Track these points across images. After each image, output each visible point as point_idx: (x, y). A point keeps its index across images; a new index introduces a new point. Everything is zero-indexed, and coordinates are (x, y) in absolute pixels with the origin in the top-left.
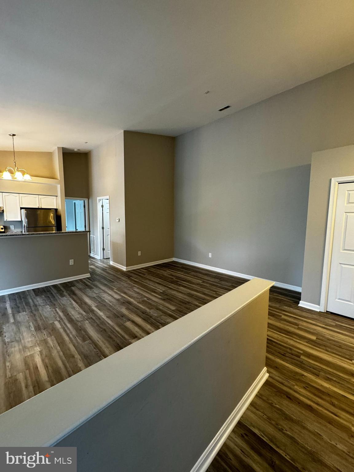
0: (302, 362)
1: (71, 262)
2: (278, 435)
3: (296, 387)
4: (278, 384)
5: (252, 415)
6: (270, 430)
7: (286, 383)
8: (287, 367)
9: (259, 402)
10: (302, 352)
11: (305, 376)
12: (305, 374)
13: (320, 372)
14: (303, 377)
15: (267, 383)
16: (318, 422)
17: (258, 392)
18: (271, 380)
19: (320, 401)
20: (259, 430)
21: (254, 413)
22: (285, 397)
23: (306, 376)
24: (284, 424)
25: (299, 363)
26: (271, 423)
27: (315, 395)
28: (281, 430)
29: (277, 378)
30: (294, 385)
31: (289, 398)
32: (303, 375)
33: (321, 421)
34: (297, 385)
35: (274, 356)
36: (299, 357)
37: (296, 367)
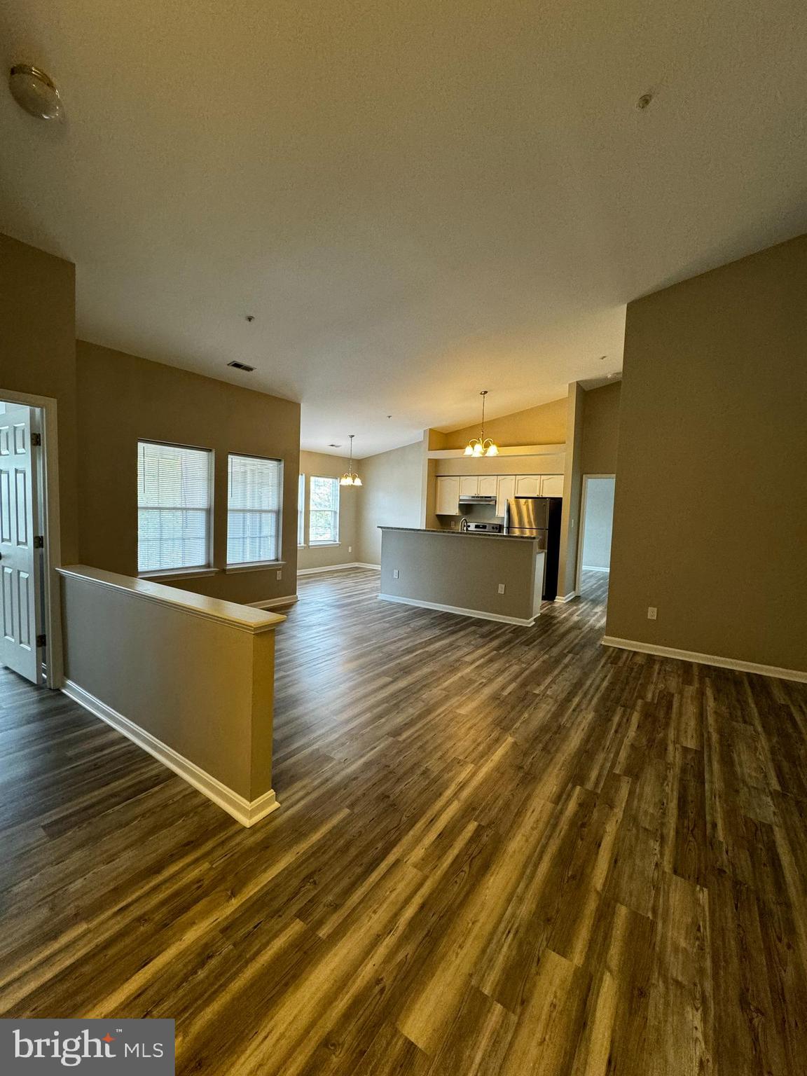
0: (277, 913)
1: (501, 589)
2: (138, 810)
3: (206, 865)
4: (222, 836)
5: (178, 789)
6: (151, 803)
7: (220, 852)
9: (196, 801)
11: (230, 898)
12: (235, 903)
13: (234, 945)
14: (229, 893)
15: (229, 820)
16: (127, 869)
17: (214, 803)
18: (235, 828)
19: (162, 896)
20: (157, 792)
21: (181, 791)
22: (192, 839)
23: (228, 901)
24: (149, 822)
25: (276, 905)
26: (158, 806)
27: (176, 894)
28: (143, 815)
29: (238, 839)
30: (212, 863)
31: (188, 844)
32: (233, 895)
33: (127, 877)
34: (211, 869)
35: (303, 853)
36: (301, 915)
37: (262, 888)
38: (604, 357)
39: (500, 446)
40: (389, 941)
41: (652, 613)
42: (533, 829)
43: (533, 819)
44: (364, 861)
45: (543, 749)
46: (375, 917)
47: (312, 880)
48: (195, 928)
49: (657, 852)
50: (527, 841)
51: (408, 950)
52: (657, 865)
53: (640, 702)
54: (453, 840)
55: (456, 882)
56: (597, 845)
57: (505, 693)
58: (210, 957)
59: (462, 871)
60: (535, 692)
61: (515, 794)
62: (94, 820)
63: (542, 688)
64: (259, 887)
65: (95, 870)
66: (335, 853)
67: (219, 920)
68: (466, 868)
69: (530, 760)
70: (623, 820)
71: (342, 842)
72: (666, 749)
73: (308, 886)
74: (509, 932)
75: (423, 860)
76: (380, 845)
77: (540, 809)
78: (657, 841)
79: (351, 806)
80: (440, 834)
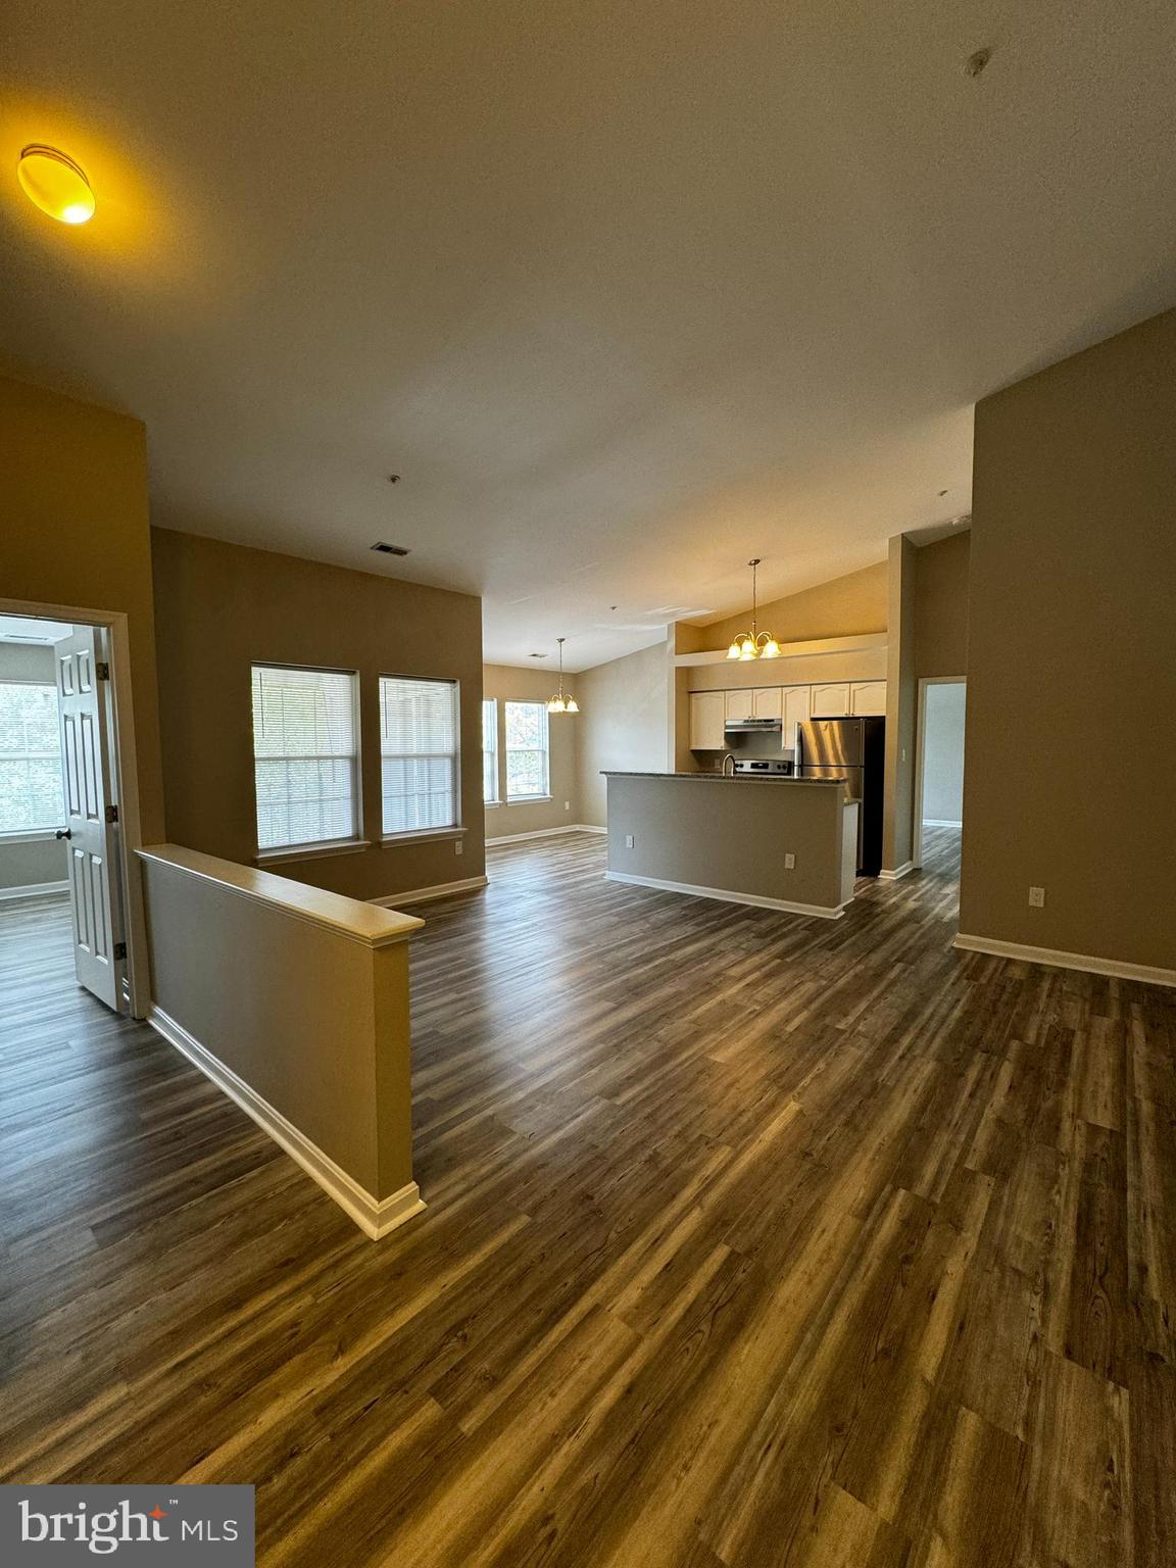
0: (402, 1386)
1: (789, 861)
2: (224, 1207)
3: (308, 1300)
4: (337, 1252)
5: (284, 1175)
6: (240, 1198)
7: (330, 1278)
8: (394, 1310)
9: (306, 1195)
10: (469, 1425)
11: (336, 1356)
12: (343, 1364)
13: (332, 1436)
14: (335, 1347)
15: (350, 1228)
16: (196, 1301)
17: (331, 1199)
18: (355, 1241)
19: (239, 1346)
20: (253, 1178)
21: (288, 1179)
22: (294, 1256)
23: (332, 1362)
24: (234, 1227)
25: (402, 1371)
26: (251, 1202)
27: (259, 1344)
28: (230, 1214)
29: (359, 1259)
30: (316, 1295)
31: (286, 1263)
32: (341, 1351)
33: (192, 1313)
34: (313, 1306)
35: (453, 1287)
36: (437, 1392)
37: (386, 1341)
38: (945, 492)
39: (782, 641)
40: (571, 1447)
41: (1036, 897)
42: (821, 1262)
43: (822, 1245)
44: (542, 1306)
45: (847, 1124)
46: (553, 1403)
47: (460, 1334)
48: (280, 1402)
49: (1036, 1314)
50: (810, 1282)
51: (600, 1467)
52: (1035, 1338)
53: (1015, 1044)
54: (689, 1276)
55: (687, 1349)
56: (930, 1299)
57: (790, 1028)
58: (293, 1455)
59: (699, 1331)
60: (838, 1026)
61: (795, 1200)
62: (162, 1219)
63: (851, 1019)
64: (381, 1340)
65: (153, 1299)
66: (501, 1290)
67: (314, 1393)
68: (705, 1327)
69: (823, 1142)
70: (977, 1252)
71: (512, 1271)
72: (1058, 1128)
73: (454, 1343)
74: (769, 1446)
75: (637, 1308)
76: (570, 1280)
77: (835, 1226)
78: (1036, 1294)
79: (533, 1211)
80: (668, 1265)
